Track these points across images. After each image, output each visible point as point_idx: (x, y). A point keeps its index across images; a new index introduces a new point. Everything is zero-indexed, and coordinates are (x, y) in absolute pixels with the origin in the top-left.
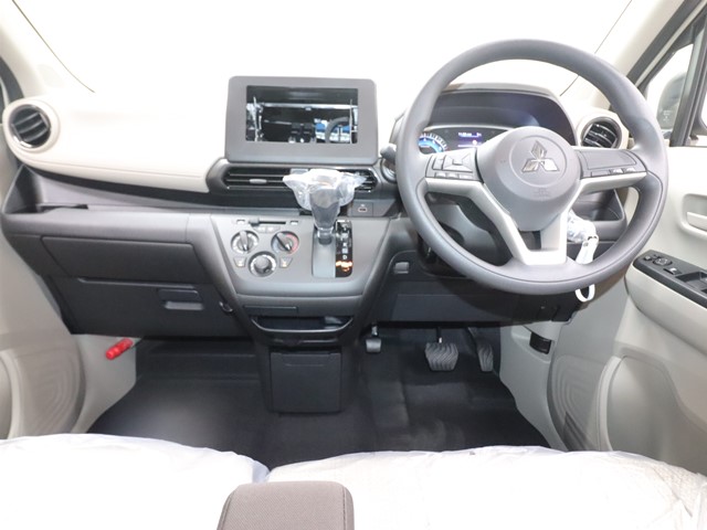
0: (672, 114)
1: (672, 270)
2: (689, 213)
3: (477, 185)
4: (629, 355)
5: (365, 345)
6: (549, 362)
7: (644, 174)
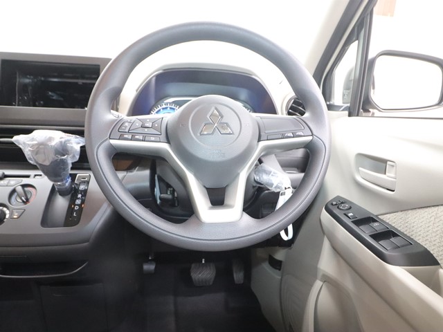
0: (349, 93)
1: (350, 214)
2: (360, 169)
3: (165, 146)
4: (327, 280)
5: (142, 268)
6: (280, 278)
7: (310, 138)
